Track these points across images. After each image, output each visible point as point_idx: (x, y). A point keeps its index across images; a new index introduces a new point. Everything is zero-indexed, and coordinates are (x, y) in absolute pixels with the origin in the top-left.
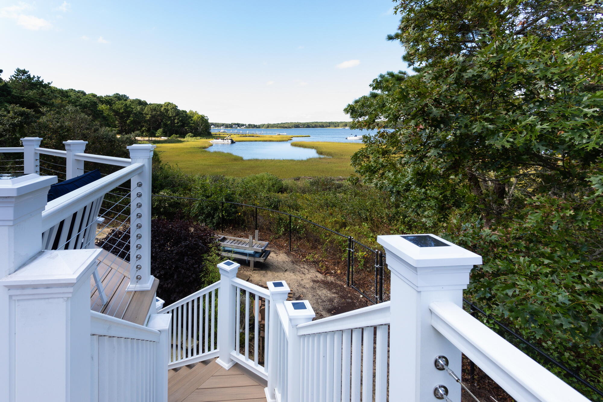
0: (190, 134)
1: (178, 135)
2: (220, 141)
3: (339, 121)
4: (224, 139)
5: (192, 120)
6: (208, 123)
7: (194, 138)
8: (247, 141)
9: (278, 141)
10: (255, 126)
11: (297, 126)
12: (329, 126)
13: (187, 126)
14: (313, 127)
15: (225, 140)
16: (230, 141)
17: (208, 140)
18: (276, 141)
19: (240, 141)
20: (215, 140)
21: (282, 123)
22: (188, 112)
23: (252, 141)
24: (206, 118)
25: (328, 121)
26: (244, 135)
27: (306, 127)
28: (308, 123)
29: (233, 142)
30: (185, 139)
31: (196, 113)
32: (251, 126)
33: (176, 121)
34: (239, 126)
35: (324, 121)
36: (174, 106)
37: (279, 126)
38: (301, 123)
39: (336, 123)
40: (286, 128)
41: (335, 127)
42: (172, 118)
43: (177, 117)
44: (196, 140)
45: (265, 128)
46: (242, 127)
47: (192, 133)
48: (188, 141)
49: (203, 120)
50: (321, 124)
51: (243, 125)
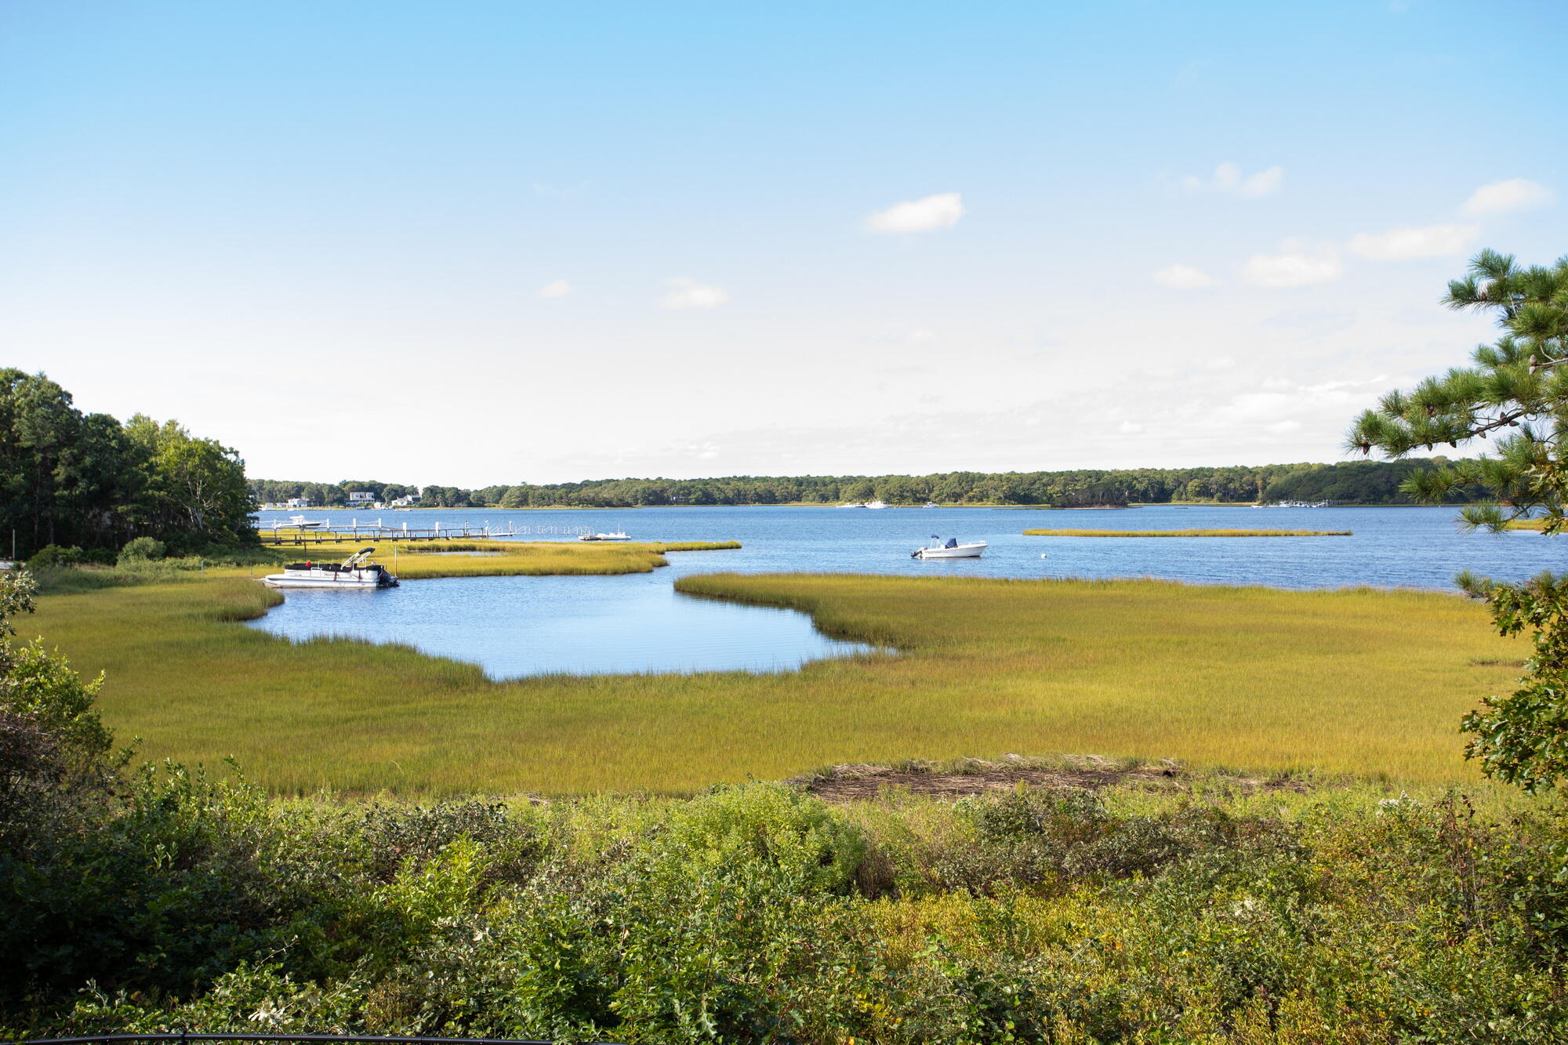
0: (150, 542)
1: (75, 549)
2: (317, 577)
3: (838, 474)
4: (336, 568)
5: (151, 468)
6: (243, 480)
7: (169, 561)
8: (454, 575)
9: (604, 573)
10: (460, 498)
11: (658, 495)
12: (798, 498)
13: (125, 500)
14: (728, 501)
15: (347, 570)
16: (369, 577)
17: (244, 572)
18: (595, 573)
19: (416, 576)
20: (288, 574)
21: (586, 484)
22: (124, 424)
23: (479, 575)
24: (231, 457)
25: (792, 474)
26: (426, 543)
27: (698, 502)
28: (705, 482)
29: (385, 582)
30: (120, 569)
31: (173, 432)
32: (437, 497)
33: (61, 473)
34: (378, 497)
35: (775, 474)
36: (50, 393)
37: (573, 495)
38: (673, 483)
39: (824, 482)
40: (609, 504)
41: (824, 498)
42: (38, 457)
43: (65, 452)
44: (180, 573)
45: (509, 504)
46: (398, 502)
47: (157, 538)
48: (138, 581)
49: (213, 469)
50: (761, 487)
51: (399, 492)
